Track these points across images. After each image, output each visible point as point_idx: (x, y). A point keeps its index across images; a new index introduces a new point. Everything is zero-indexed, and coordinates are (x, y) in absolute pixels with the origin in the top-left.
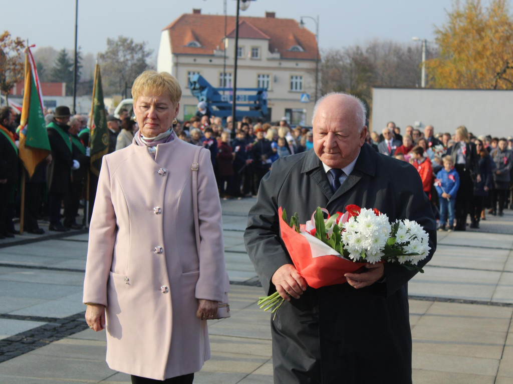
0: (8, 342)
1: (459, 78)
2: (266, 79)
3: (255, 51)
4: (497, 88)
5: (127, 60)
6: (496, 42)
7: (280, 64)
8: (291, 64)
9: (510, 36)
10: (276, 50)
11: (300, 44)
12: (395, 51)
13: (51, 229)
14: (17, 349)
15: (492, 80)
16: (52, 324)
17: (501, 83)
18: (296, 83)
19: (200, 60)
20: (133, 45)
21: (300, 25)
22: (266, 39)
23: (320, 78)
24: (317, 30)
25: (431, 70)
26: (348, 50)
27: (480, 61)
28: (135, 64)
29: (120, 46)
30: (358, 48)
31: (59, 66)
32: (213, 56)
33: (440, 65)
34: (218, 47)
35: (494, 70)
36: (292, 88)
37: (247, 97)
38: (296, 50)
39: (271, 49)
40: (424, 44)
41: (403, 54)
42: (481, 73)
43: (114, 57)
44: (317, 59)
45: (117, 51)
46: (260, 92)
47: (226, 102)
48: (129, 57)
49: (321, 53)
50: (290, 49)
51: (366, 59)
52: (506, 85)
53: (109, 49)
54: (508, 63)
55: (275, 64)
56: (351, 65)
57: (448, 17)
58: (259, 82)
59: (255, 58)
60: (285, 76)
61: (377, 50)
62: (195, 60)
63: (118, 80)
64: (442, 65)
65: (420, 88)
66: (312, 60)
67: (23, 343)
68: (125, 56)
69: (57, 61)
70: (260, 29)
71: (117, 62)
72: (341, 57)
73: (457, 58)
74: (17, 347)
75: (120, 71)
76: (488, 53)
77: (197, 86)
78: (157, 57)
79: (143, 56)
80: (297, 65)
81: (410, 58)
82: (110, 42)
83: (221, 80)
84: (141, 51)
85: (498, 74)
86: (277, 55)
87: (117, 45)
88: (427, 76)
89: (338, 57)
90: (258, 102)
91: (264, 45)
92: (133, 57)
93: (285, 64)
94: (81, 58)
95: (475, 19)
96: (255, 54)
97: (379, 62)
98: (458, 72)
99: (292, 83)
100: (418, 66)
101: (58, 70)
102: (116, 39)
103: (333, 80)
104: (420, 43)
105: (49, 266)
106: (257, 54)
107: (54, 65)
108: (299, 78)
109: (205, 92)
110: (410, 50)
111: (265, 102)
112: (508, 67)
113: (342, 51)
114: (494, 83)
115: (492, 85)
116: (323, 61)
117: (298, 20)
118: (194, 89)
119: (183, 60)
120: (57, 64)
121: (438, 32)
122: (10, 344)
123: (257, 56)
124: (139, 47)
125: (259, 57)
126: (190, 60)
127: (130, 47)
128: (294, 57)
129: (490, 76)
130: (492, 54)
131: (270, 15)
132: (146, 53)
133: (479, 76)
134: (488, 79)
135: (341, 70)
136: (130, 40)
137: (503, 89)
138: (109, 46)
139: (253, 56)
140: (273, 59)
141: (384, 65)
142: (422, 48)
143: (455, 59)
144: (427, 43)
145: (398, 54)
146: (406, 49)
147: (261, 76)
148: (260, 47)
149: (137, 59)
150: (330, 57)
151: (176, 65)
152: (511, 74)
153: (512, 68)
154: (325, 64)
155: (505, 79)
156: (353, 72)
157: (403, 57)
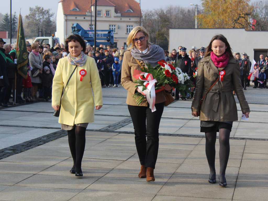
1: (215, 23)
2: (114, 27)
3: (108, 13)
4: (235, 28)
5: (41, 19)
6: (233, 4)
7: (121, 19)
8: (127, 19)
10: (119, 12)
11: (131, 9)
12: (181, 12)
17: (237, 25)
18: (130, 29)
19: (79, 18)
20: (44, 11)
22: (113, 6)
25: (200, 20)
26: (156, 11)
27: (225, 15)
28: (45, 21)
29: (37, 11)
30: (162, 11)
31: (5, 23)
32: (86, 15)
33: (204, 17)
34: (88, 11)
35: (233, 19)
36: (127, 32)
37: (103, 35)
38: (129, 12)
39: (116, 11)
40: (196, 7)
41: (185, 13)
42: (226, 21)
43: (34, 17)
44: (140, 16)
45: (35, 14)
47: (92, 38)
48: (41, 17)
49: (142, 12)
50: (126, 11)
51: (166, 15)
52: (239, 27)
53: (30, 13)
54: (240, 15)
55: (118, 19)
56: (158, 18)
58: (110, 28)
59: (108, 16)
60: (124, 25)
61: (172, 11)
62: (76, 18)
63: (36, 29)
64: (206, 17)
65: (195, 28)
66: (138, 17)
68: (39, 17)
69: (3, 20)
71: (35, 20)
72: (153, 14)
73: (213, 13)
76: (229, 11)
77: (76, 29)
78: (56, 17)
79: (49, 16)
80: (130, 19)
81: (189, 15)
82: (31, 9)
84: (48, 14)
85: (235, 20)
86: (119, 15)
87: (35, 11)
88: (198, 23)
90: (108, 37)
91: (112, 9)
92: (43, 17)
93: (124, 19)
94: (16, 18)
96: (108, 14)
97: (173, 17)
98: (214, 20)
99: (127, 29)
101: (4, 25)
102: (34, 8)
103: (149, 26)
104: (194, 7)
106: (109, 14)
107: (2, 22)
108: (131, 26)
109: (80, 32)
110: (189, 11)
111: (112, 37)
112: (240, 17)
113: (153, 11)
114: (233, 25)
115: (232, 27)
116: (144, 17)
118: (74, 31)
119: (70, 18)
120: (3, 22)
123: (109, 15)
124: (47, 12)
125: (110, 16)
126: (74, 18)
127: (42, 12)
128: (128, 15)
129: (230, 22)
130: (231, 11)
132: (50, 15)
133: (225, 23)
134: (230, 23)
135: (153, 21)
136: (42, 8)
137: (238, 28)
138: (30, 12)
139: (107, 15)
140: (117, 17)
141: (175, 19)
142: (195, 10)
143: (212, 14)
144: (198, 7)
145: (183, 13)
146: (187, 11)
147: (111, 26)
148: (110, 10)
149: (46, 18)
150: (147, 15)
151: (66, 20)
152: (242, 20)
153: (242, 17)
154: (144, 18)
155: (239, 23)
156: (159, 22)
157: (185, 15)
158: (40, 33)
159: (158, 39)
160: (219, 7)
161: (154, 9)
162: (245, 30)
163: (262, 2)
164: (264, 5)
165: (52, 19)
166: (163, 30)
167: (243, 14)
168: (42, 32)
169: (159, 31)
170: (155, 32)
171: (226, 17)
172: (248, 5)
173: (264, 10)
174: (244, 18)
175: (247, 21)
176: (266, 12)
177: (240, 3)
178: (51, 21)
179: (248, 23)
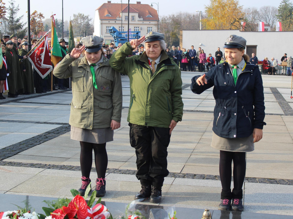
0: (49, 133)
1: (216, 26)
2: (137, 29)
4: (231, 29)
5: (82, 23)
6: (230, 11)
7: (143, 22)
8: (148, 22)
9: (235, 9)
10: (141, 17)
11: (151, 14)
12: (188, 16)
13: (59, 89)
14: (52, 136)
15: (229, 26)
16: (65, 125)
17: (233, 27)
18: (150, 30)
19: (111, 22)
20: (84, 16)
21: (151, 6)
22: (137, 13)
23: (159, 27)
24: (158, 8)
25: (204, 23)
27: (223, 19)
28: (85, 24)
30: (174, 15)
32: (116, 20)
34: (118, 16)
35: (230, 22)
37: (132, 35)
38: (149, 17)
39: (139, 17)
41: (191, 18)
42: (224, 24)
43: (77, 21)
44: (158, 21)
46: (137, 33)
47: (124, 37)
48: (82, 21)
49: (159, 17)
50: (147, 17)
52: (235, 28)
54: (235, 19)
55: (141, 23)
56: (172, 22)
57: (210, 2)
58: (135, 30)
60: (145, 27)
61: (181, 16)
62: (109, 22)
64: (209, 21)
65: (199, 30)
66: (156, 21)
67: (54, 133)
68: (81, 21)
70: (135, 9)
71: (78, 23)
72: (168, 19)
74: (52, 135)
75: (79, 27)
76: (226, 16)
77: (112, 31)
78: (94, 21)
80: (150, 23)
81: (194, 19)
82: (74, 15)
83: (120, 29)
84: (87, 19)
85: (232, 24)
86: (142, 19)
87: (78, 16)
88: (202, 25)
89: (166, 19)
90: (136, 37)
91: (136, 15)
92: (84, 21)
93: (145, 22)
95: (221, 2)
97: (182, 21)
98: (216, 23)
99: (148, 30)
100: (198, 22)
102: (77, 14)
103: (165, 28)
104: (199, 13)
105: (60, 103)
106: (134, 18)
108: (151, 28)
109: (115, 34)
110: (194, 16)
112: (235, 21)
114: (230, 27)
115: (229, 28)
117: (150, 5)
119: (104, 22)
121: (207, 8)
122: (49, 134)
123: (134, 20)
124: (86, 17)
126: (107, 22)
127: (83, 17)
128: (149, 19)
130: (228, 16)
131: (139, 3)
132: (89, 20)
134: (227, 26)
135: (168, 24)
136: (83, 14)
137: (234, 30)
138: (74, 17)
139: (132, 20)
140: (140, 21)
141: (184, 22)
142: (200, 15)
143: (214, 18)
144: (202, 13)
145: (189, 17)
146: (193, 16)
147: (136, 28)
148: (135, 16)
149: (86, 22)
150: (164, 19)
151: (102, 24)
152: (236, 23)
153: (237, 21)
154: (161, 22)
155: (234, 26)
156: (173, 25)
157: (191, 19)
158: (84, 34)
159: (172, 38)
160: (218, 14)
161: (169, 15)
162: (240, 31)
163: (250, 9)
164: (251, 11)
165: (90, 23)
166: (175, 31)
167: (237, 19)
168: (85, 33)
169: (172, 32)
170: (169, 32)
171: (224, 21)
172: (240, 12)
173: (251, 14)
174: (239, 22)
175: (240, 24)
176: (252, 16)
177: (235, 10)
178: (90, 25)
179: (242, 26)
